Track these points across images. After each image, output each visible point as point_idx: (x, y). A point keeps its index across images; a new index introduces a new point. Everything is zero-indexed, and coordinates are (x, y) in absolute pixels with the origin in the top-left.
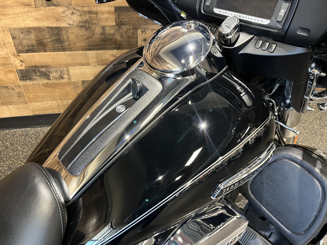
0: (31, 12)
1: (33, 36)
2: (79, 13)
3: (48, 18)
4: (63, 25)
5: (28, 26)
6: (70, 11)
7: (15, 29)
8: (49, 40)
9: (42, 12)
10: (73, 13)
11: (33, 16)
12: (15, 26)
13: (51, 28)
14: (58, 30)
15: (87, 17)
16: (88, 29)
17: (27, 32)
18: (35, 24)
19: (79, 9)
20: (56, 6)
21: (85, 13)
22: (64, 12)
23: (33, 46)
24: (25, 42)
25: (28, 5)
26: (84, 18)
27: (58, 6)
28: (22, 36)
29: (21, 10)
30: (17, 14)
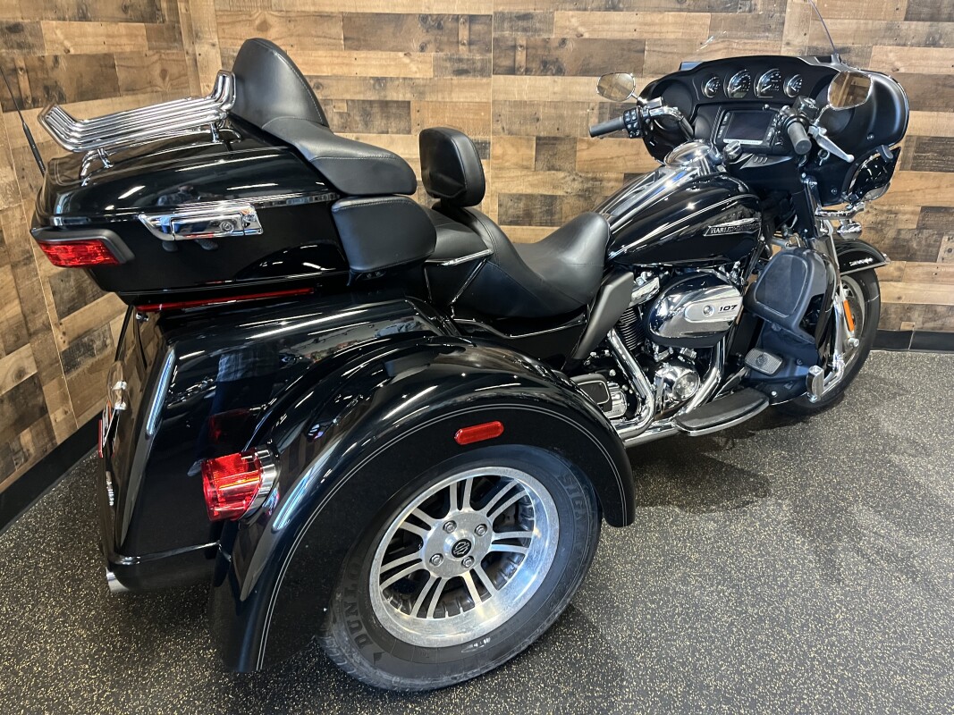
0: (528, 176)
1: (521, 205)
2: (580, 180)
3: (544, 183)
4: (560, 193)
5: (521, 192)
6: (572, 177)
7: (505, 195)
8: (539, 210)
9: (540, 177)
10: (574, 179)
11: (529, 181)
12: (507, 191)
13: (545, 196)
14: (553, 198)
15: (589, 185)
16: (587, 198)
17: (518, 199)
18: (529, 191)
19: (583, 175)
20: (557, 170)
21: (587, 179)
22: (564, 178)
23: (519, 217)
24: (511, 211)
25: (527, 168)
26: (586, 186)
27: (560, 170)
28: (510, 204)
29: (518, 173)
30: (513, 177)
